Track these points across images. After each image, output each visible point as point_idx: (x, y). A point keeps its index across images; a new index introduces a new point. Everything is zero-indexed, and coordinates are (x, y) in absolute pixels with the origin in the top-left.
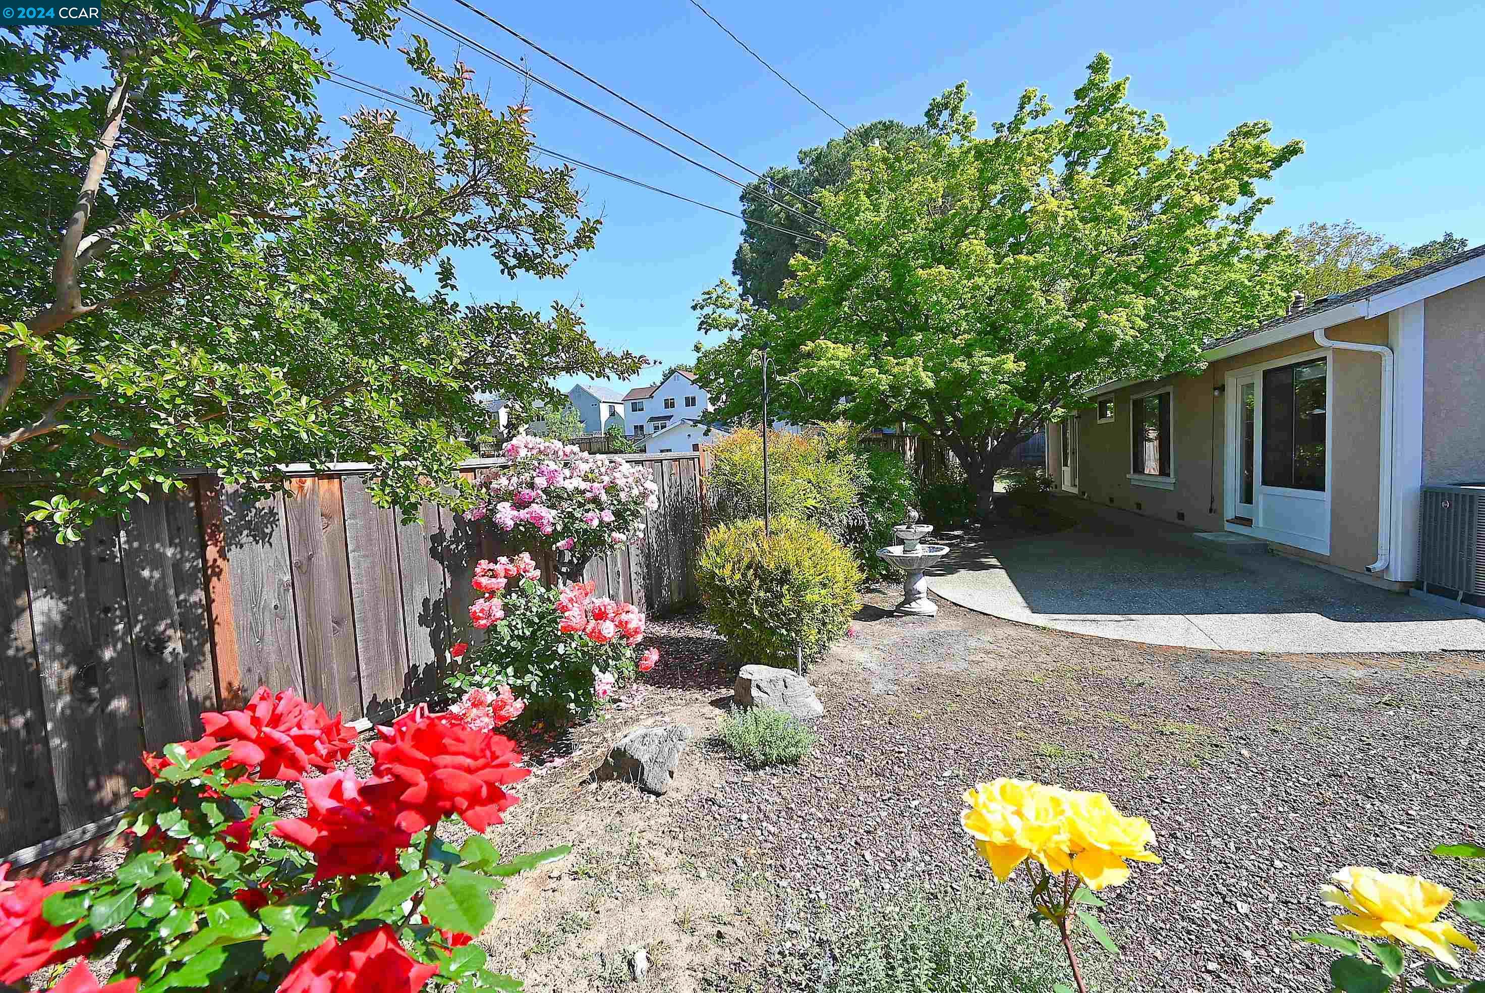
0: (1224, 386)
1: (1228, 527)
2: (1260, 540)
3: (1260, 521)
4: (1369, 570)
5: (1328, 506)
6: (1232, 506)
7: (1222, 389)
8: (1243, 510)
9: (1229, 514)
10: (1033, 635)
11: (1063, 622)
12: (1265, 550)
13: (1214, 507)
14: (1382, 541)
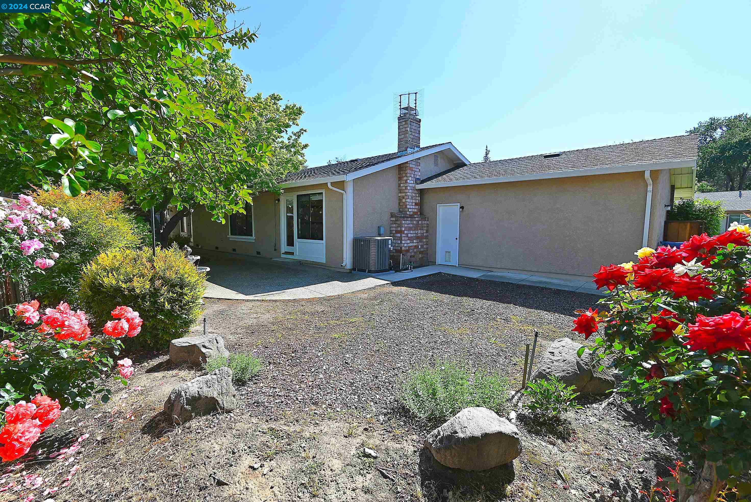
0: (279, 199)
1: (283, 256)
2: (296, 260)
3: (297, 253)
4: (342, 266)
5: (325, 244)
6: (284, 247)
7: (279, 200)
8: (290, 249)
9: (283, 251)
10: (259, 303)
11: (259, 297)
12: (301, 263)
13: (276, 248)
14: (344, 256)
